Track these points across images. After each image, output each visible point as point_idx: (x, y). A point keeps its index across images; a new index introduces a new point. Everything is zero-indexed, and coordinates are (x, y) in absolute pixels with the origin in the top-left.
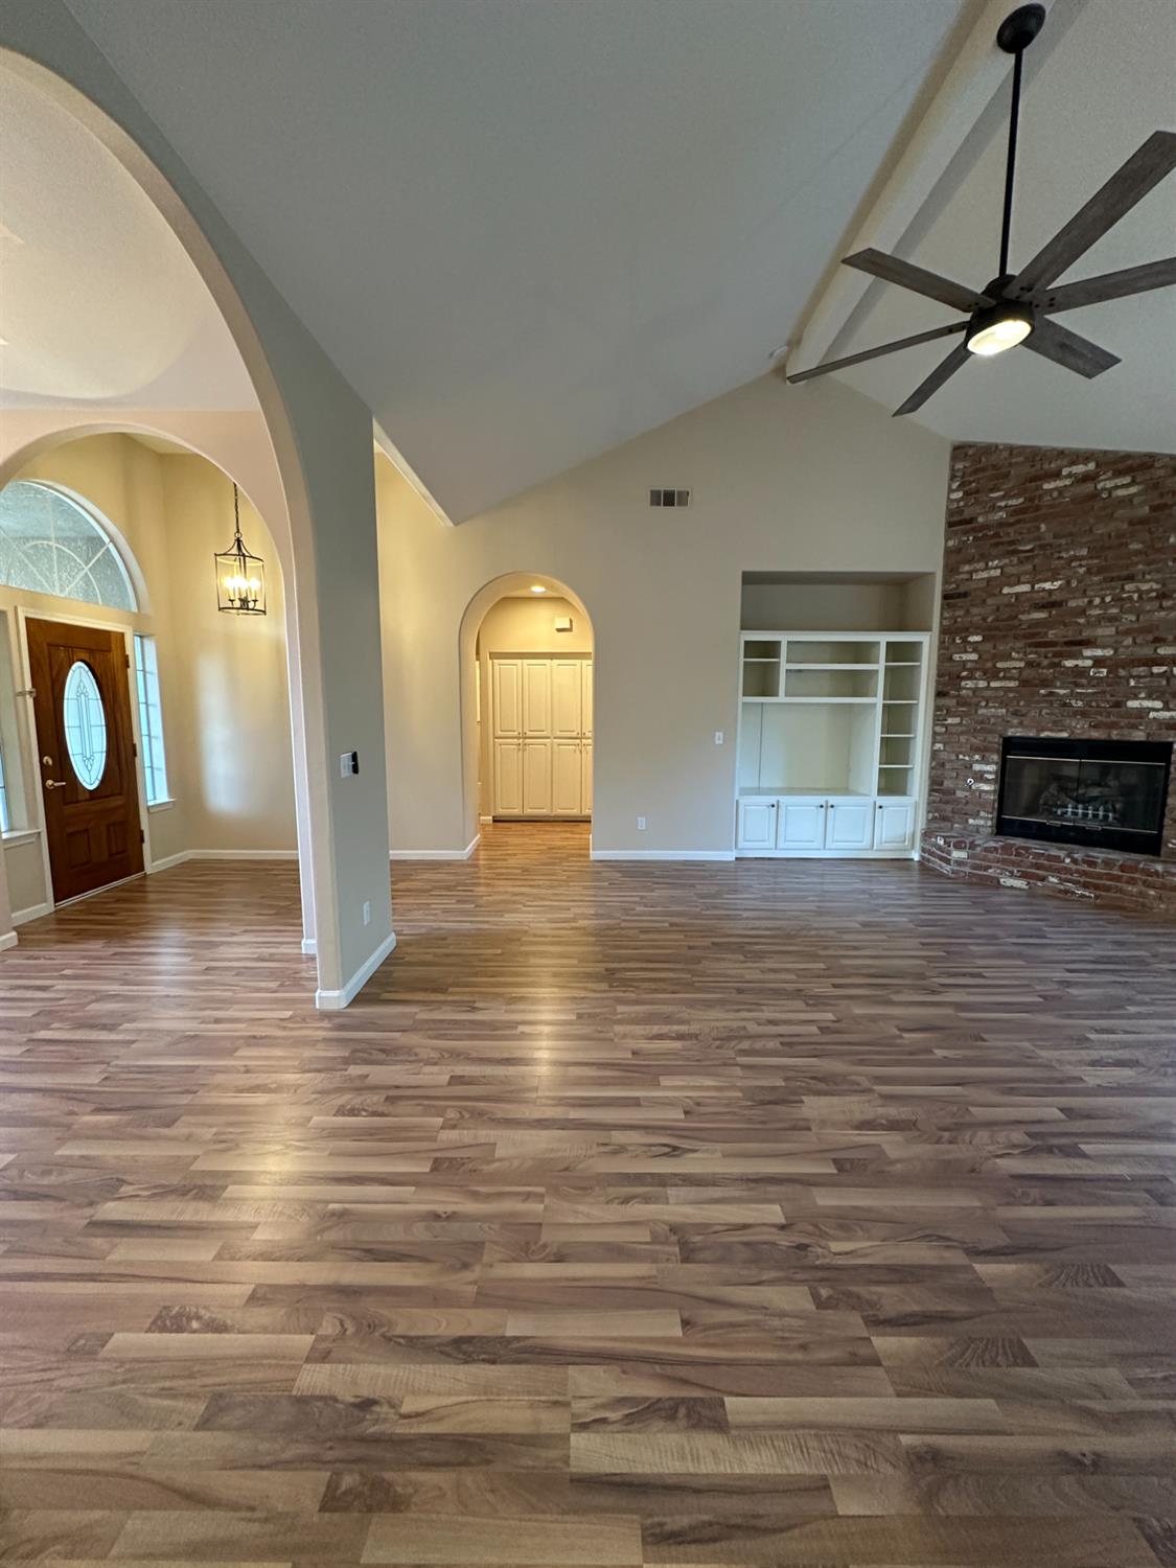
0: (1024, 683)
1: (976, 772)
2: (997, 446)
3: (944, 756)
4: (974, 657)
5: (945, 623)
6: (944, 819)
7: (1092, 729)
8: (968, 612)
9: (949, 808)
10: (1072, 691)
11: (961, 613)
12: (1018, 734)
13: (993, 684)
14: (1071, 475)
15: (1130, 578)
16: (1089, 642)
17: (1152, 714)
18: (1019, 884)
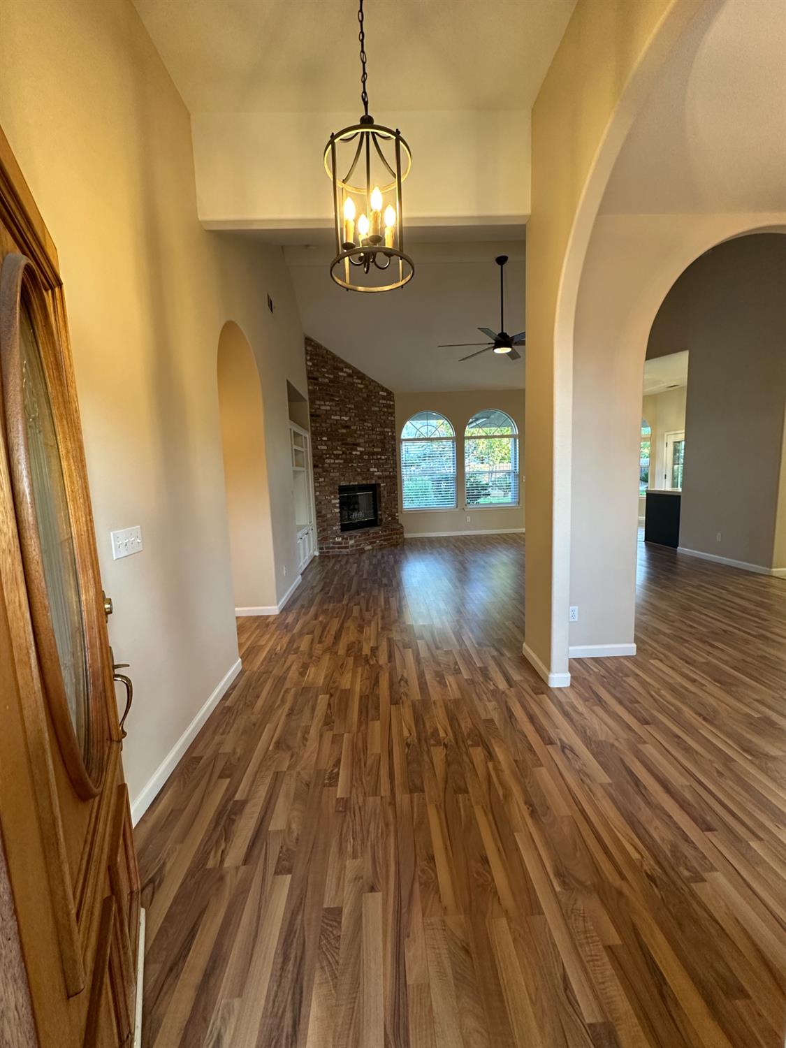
0: (345, 460)
1: (333, 504)
2: (322, 347)
3: (320, 498)
4: (325, 448)
5: (313, 429)
6: (324, 530)
7: (363, 480)
8: (321, 425)
9: (325, 524)
10: (358, 465)
11: (318, 425)
12: (344, 484)
13: (336, 461)
14: (345, 372)
15: (365, 421)
16: (358, 445)
17: (375, 474)
18: (370, 547)
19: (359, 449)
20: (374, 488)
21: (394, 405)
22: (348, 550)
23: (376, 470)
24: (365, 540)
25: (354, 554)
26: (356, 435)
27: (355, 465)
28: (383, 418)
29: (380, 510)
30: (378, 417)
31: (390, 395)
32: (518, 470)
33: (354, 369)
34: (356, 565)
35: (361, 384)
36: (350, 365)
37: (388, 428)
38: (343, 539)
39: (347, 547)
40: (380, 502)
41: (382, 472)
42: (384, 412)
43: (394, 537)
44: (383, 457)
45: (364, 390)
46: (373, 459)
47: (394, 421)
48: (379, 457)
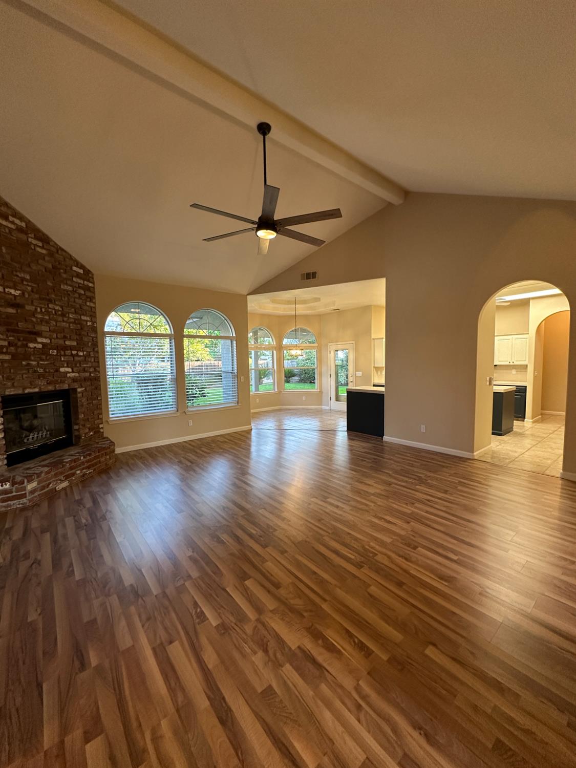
0: (14, 356)
7: (48, 385)
10: (38, 363)
12: (12, 393)
14: (13, 223)
15: (50, 301)
16: (39, 334)
17: (68, 375)
18: (65, 484)
19: (39, 340)
20: (67, 396)
21: (94, 288)
22: (25, 500)
23: (70, 370)
24: (56, 475)
25: (37, 505)
26: (34, 320)
27: (34, 363)
28: (80, 301)
29: (77, 424)
30: (72, 300)
31: (87, 274)
32: (236, 371)
33: (28, 222)
34: (47, 537)
35: (42, 247)
36: (20, 213)
37: (86, 315)
38: (13, 484)
39: (24, 496)
40: (77, 413)
41: (78, 373)
42: (80, 294)
43: (103, 459)
44: (81, 354)
45: (47, 258)
46: (65, 355)
47: (95, 308)
48: (74, 352)
